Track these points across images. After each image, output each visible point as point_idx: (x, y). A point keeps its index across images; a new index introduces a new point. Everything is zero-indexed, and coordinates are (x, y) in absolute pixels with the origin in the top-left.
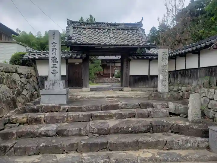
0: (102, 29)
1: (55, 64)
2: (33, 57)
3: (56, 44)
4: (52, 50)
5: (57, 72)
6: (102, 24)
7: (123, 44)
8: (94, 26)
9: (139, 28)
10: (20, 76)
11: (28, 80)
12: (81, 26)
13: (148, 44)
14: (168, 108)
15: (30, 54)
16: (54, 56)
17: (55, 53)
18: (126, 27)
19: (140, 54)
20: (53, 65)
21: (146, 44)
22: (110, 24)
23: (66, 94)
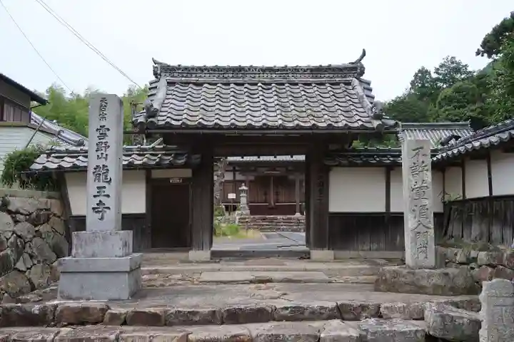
0: (246, 85)
1: (102, 184)
2: (55, 166)
3: (108, 130)
4: (96, 148)
5: (109, 208)
6: (249, 69)
7: (302, 124)
8: (226, 78)
9: (354, 79)
10: (13, 218)
11: (37, 229)
12: (191, 77)
13: (376, 123)
14: (422, 319)
15: (49, 155)
16: (101, 163)
17: (104, 156)
18: (316, 77)
19: (360, 151)
20: (98, 188)
21: (368, 125)
22: (271, 70)
23: (128, 270)
